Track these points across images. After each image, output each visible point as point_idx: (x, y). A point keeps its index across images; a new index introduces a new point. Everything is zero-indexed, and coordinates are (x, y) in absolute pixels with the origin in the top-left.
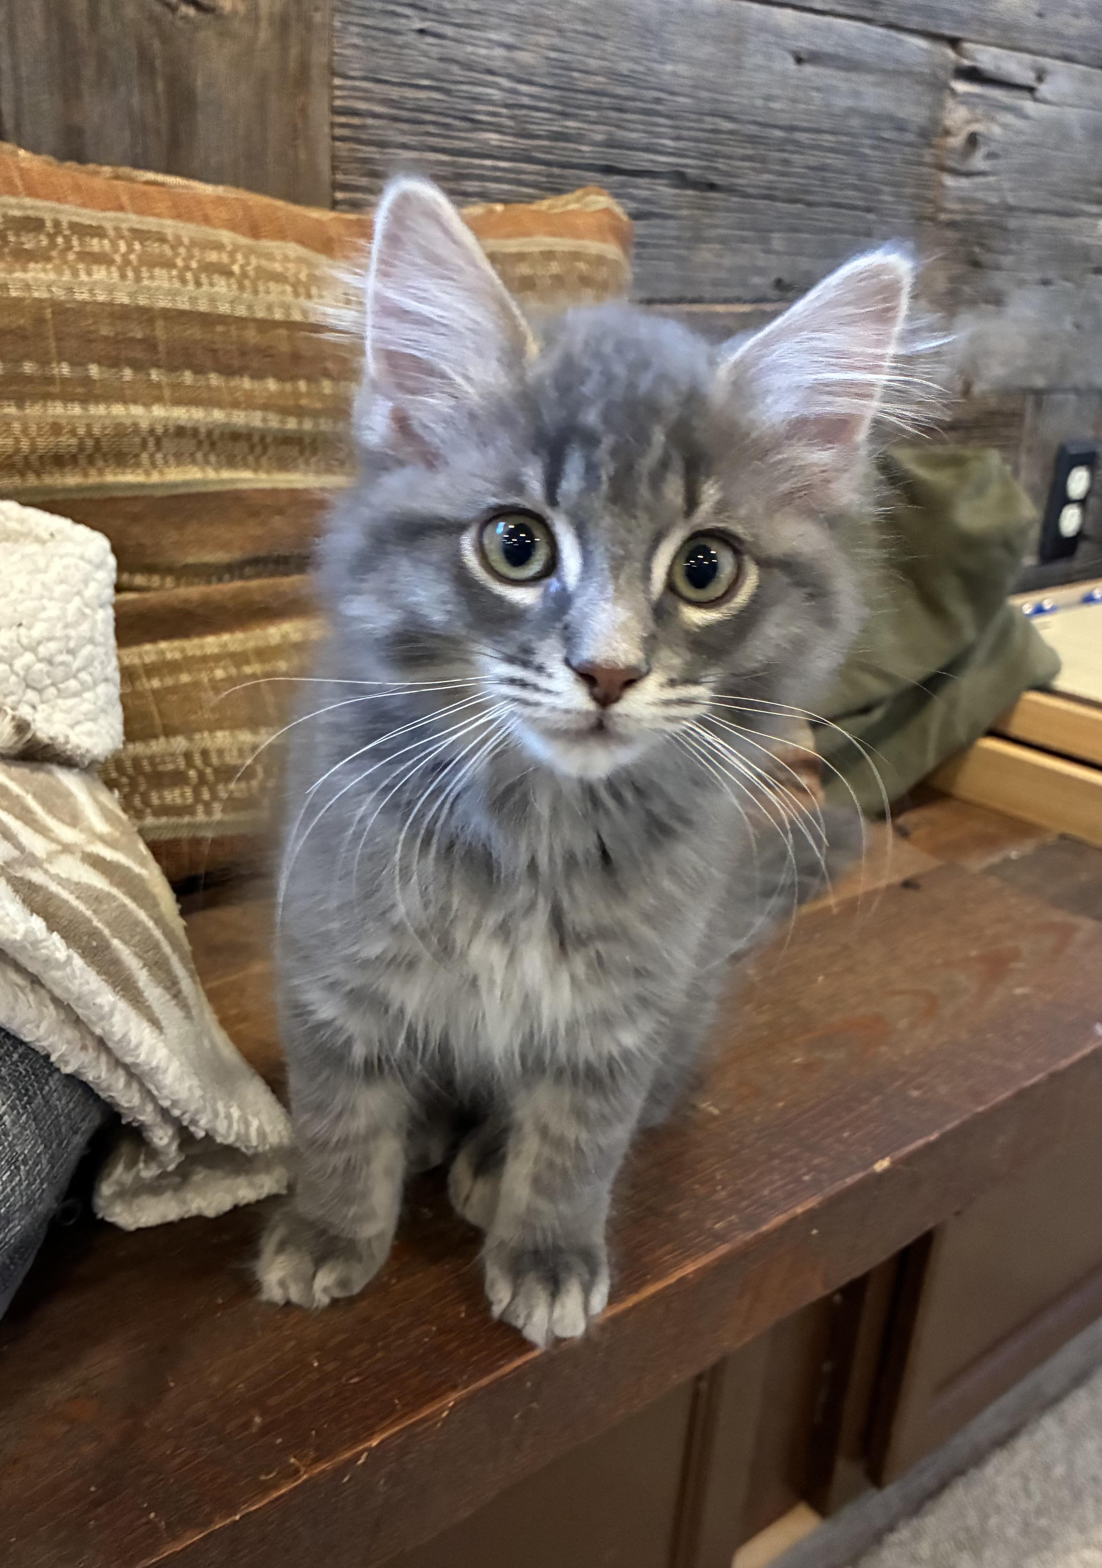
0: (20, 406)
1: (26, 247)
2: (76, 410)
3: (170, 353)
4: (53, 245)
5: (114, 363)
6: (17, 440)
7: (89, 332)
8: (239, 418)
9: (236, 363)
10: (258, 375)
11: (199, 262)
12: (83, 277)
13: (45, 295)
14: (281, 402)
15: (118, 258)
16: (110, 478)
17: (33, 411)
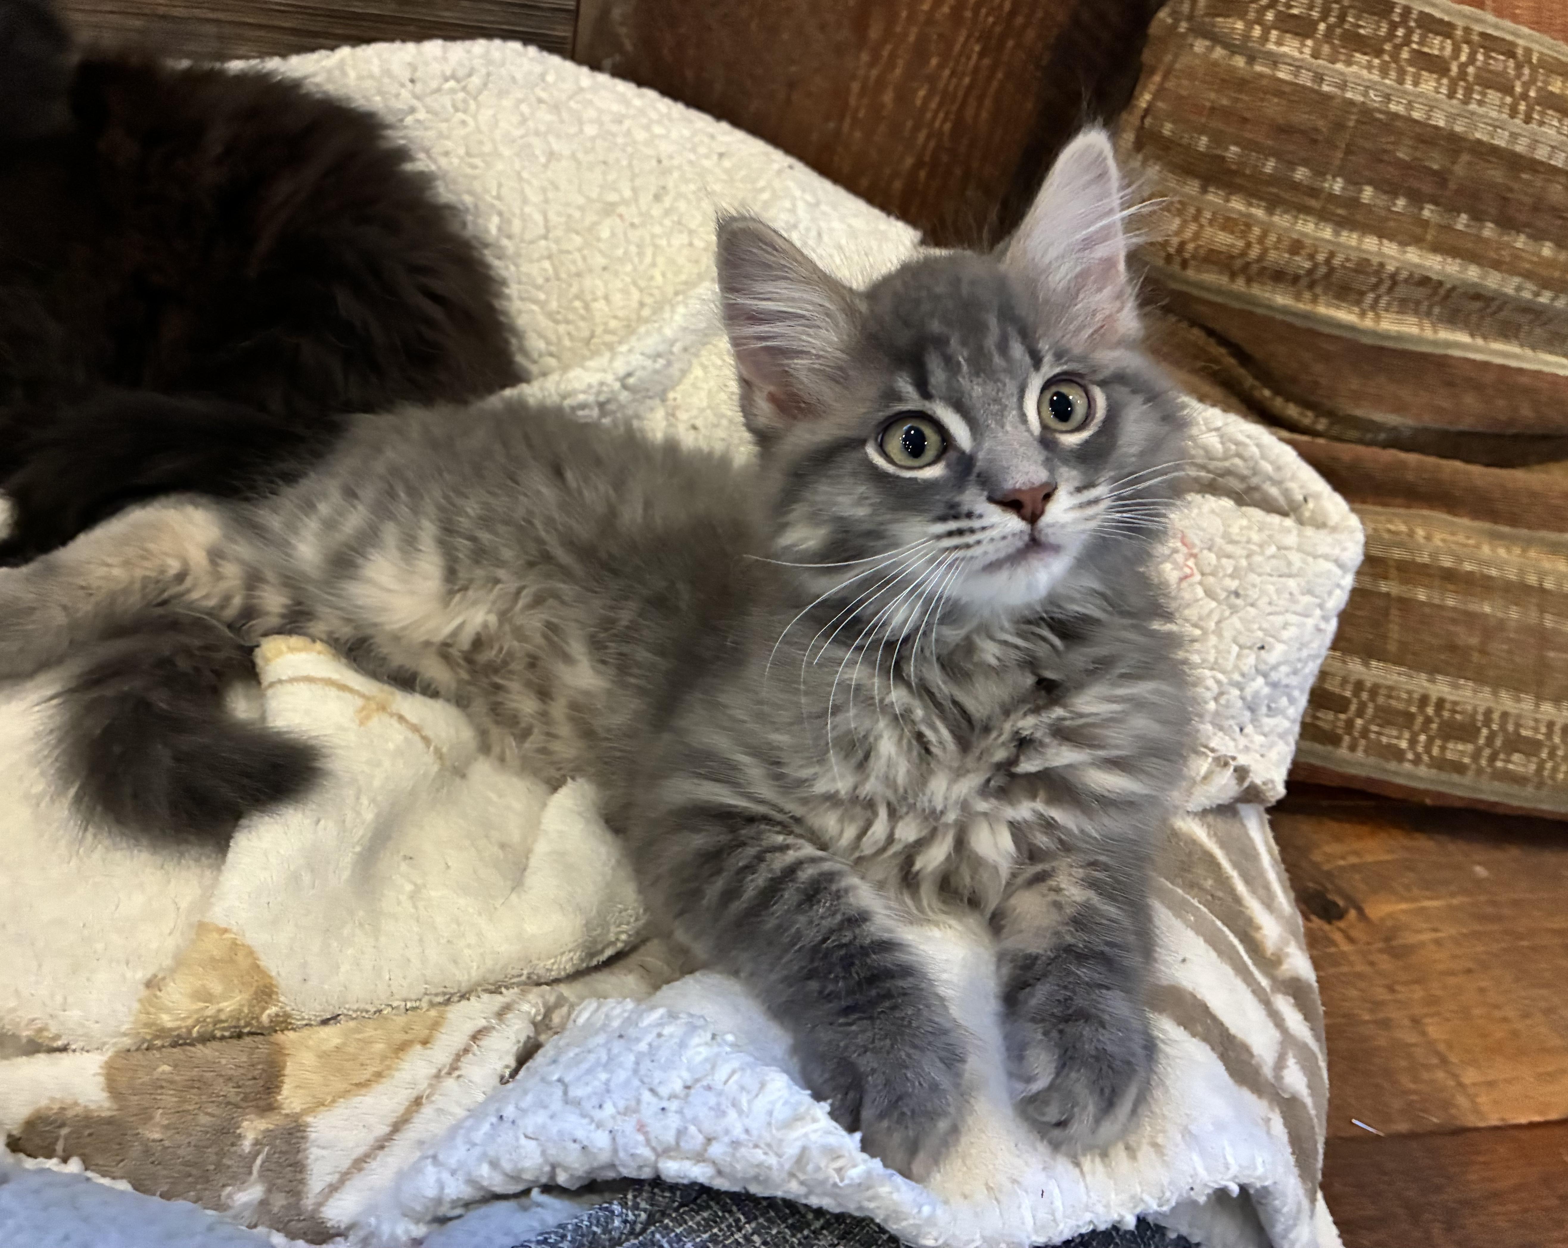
0: (1270, 210)
1: (1362, 31)
2: (1327, 233)
3: (1460, 191)
4: (1391, 35)
5: (1392, 190)
6: (1249, 245)
7: (1385, 151)
8: (1493, 281)
9: (1522, 217)
10: (1538, 236)
11: (1539, 90)
12: (1409, 86)
13: (1359, 98)
14: (1545, 272)
15: (1454, 69)
16: (1322, 310)
17: (1281, 220)
